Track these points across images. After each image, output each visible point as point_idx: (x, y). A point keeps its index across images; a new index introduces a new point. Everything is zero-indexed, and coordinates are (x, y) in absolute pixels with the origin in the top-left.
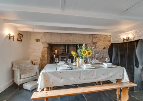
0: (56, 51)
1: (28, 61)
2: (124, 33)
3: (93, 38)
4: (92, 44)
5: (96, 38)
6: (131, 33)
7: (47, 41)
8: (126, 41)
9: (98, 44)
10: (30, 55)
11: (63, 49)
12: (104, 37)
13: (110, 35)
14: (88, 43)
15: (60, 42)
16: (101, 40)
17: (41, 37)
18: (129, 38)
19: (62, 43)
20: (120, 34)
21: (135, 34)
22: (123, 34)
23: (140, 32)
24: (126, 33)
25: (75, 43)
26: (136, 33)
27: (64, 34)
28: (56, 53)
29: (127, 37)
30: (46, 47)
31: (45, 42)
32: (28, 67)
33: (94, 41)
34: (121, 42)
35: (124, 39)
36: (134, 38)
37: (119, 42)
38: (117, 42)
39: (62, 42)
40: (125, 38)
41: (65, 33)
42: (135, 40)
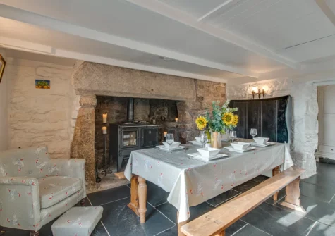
0: (105, 116)
1: (39, 150)
2: (254, 83)
3: (196, 87)
4: (195, 100)
5: (203, 87)
6: (267, 84)
7: (96, 89)
8: (256, 98)
9: (205, 102)
10: (15, 129)
11: (118, 112)
12: (215, 86)
13: (225, 84)
14: (189, 97)
15: (129, 93)
16: (210, 93)
17: (76, 74)
18: (263, 92)
19: (134, 94)
20: (245, 84)
21: (273, 86)
22: (251, 84)
23: (283, 83)
24: (259, 82)
25: (163, 96)
26: (276, 83)
27: (139, 73)
28: (105, 121)
29: (259, 91)
30: (92, 106)
31: (89, 91)
32: (39, 167)
33: (200, 94)
34: (247, 99)
35: (254, 94)
36: (272, 93)
37: (244, 99)
38: (239, 97)
39: (133, 92)
40: (256, 91)
41: (141, 71)
42: (274, 96)
